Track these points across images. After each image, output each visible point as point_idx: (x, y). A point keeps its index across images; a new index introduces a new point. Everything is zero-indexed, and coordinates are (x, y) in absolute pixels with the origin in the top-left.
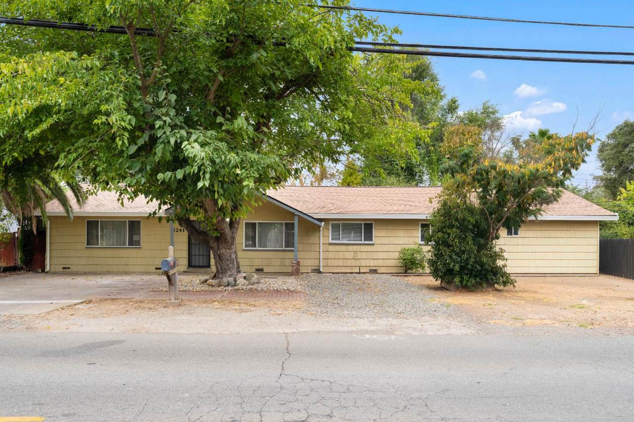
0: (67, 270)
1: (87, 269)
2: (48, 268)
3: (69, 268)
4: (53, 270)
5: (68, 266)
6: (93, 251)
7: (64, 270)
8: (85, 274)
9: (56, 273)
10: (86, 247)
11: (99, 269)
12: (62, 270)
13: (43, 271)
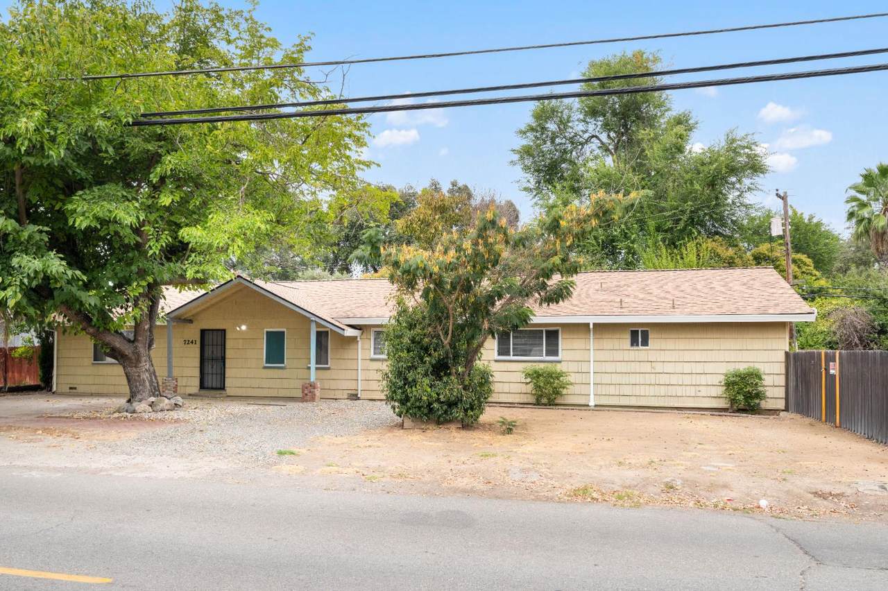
0: (74, 391)
1: (94, 389)
2: (54, 389)
3: (75, 388)
4: (60, 391)
5: (75, 386)
6: (101, 367)
7: (71, 390)
8: (92, 395)
9: (62, 395)
10: (93, 364)
11: (104, 390)
12: (68, 391)
13: (51, 390)
